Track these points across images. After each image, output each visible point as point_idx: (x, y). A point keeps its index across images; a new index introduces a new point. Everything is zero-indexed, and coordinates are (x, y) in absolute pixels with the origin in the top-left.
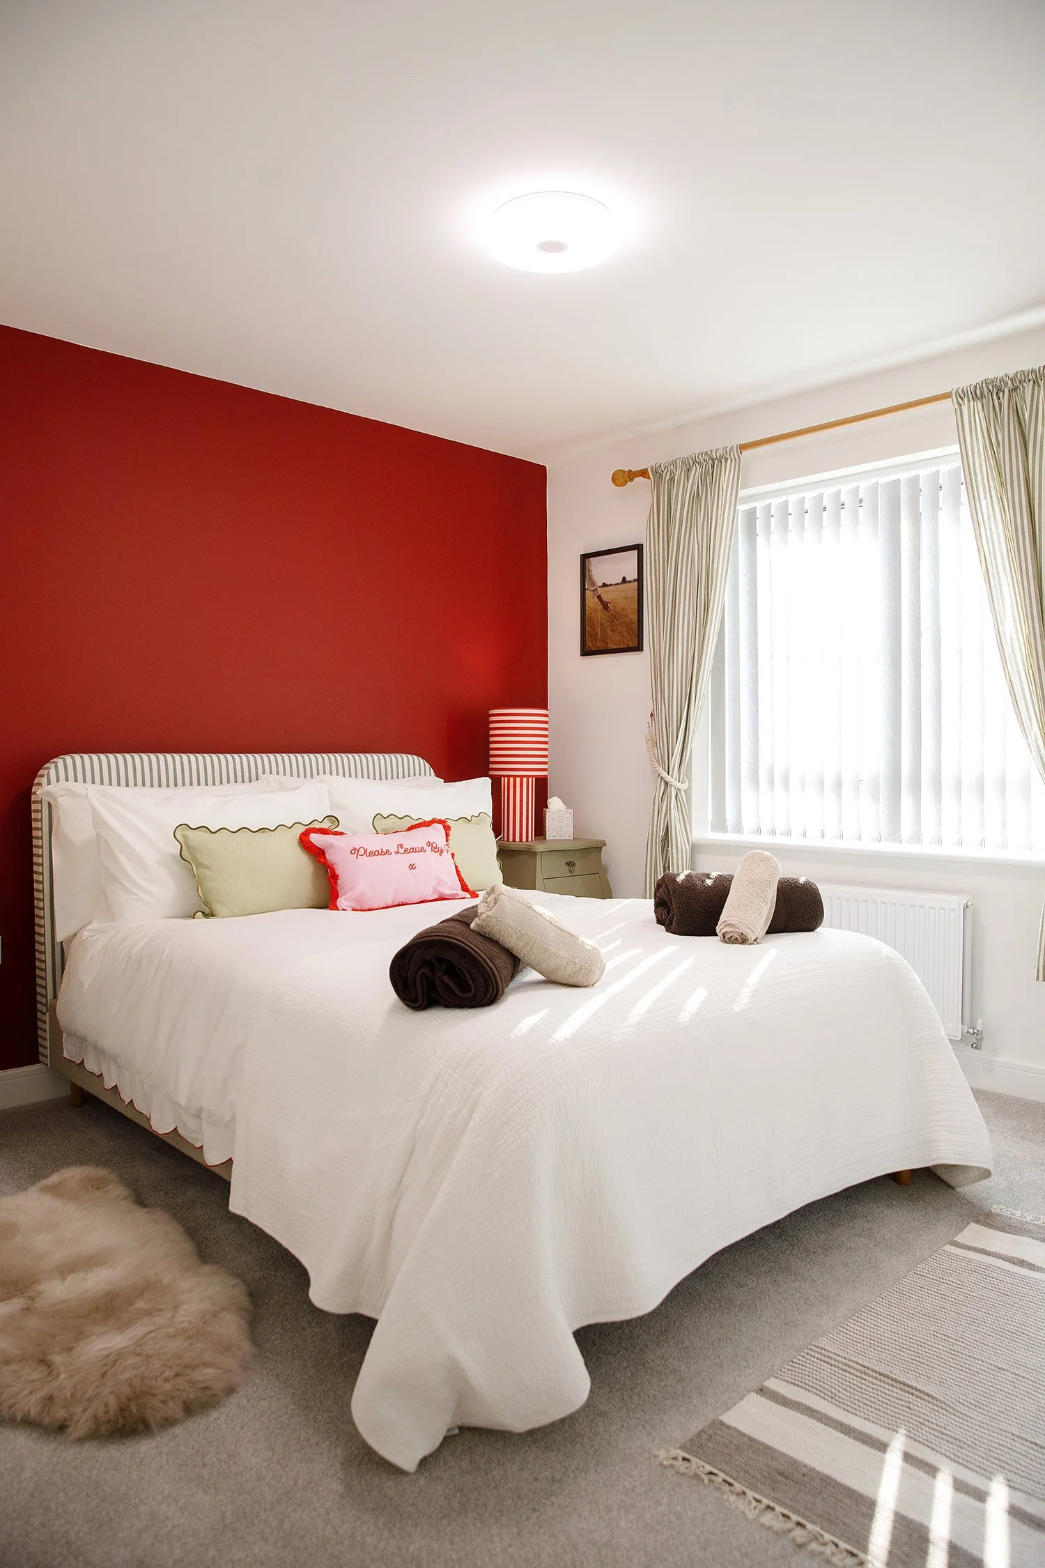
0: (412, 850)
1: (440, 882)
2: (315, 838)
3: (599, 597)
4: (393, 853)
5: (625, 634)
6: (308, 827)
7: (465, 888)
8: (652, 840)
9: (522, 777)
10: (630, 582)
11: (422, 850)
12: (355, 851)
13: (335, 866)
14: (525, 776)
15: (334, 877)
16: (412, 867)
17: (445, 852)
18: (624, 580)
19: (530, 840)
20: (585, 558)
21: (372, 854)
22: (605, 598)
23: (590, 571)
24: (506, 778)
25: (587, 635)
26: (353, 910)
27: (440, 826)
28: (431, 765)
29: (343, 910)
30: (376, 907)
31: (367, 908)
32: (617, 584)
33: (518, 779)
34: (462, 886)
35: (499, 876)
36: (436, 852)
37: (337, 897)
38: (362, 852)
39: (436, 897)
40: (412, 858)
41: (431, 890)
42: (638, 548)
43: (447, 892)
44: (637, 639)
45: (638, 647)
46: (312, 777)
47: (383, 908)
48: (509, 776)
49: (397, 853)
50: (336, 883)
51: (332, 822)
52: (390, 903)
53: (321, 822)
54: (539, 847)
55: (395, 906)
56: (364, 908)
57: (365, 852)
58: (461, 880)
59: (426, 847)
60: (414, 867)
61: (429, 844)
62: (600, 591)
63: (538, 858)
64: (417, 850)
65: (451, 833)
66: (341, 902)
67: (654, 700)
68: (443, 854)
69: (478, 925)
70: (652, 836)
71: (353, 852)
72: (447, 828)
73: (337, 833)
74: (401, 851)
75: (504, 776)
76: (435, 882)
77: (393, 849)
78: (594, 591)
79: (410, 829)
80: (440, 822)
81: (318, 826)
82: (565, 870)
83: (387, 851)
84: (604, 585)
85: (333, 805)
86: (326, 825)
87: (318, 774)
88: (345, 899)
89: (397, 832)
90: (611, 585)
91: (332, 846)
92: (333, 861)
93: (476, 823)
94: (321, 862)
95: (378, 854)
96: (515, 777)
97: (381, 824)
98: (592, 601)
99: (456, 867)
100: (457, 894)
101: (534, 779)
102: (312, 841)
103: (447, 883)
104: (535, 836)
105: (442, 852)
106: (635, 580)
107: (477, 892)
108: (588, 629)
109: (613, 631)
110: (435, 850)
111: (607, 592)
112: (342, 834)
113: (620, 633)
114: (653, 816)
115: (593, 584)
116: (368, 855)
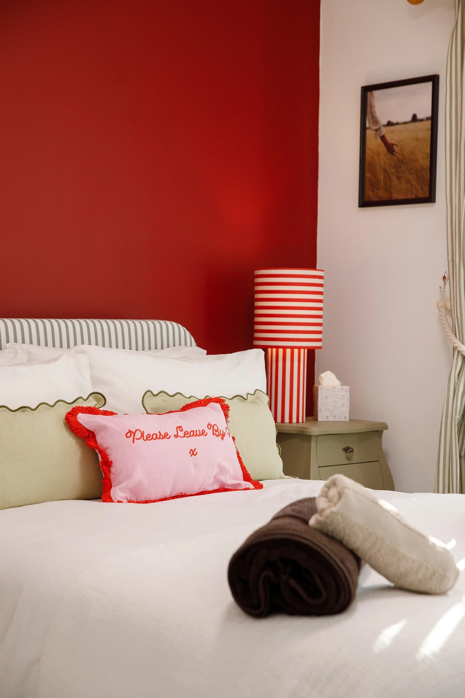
0: (192, 434)
1: (222, 470)
2: (83, 418)
3: (383, 138)
4: (172, 437)
5: (414, 182)
6: (74, 405)
7: (247, 477)
8: (446, 423)
9: (292, 348)
10: (422, 120)
11: (203, 433)
12: (131, 433)
13: (108, 452)
14: (296, 347)
15: (107, 464)
16: (193, 453)
17: (227, 435)
18: (415, 118)
19: (300, 421)
20: (367, 91)
21: (149, 438)
22: (391, 139)
23: (372, 107)
24: (274, 350)
25: (367, 183)
26: (130, 501)
27: (218, 406)
28: (193, 334)
29: (119, 502)
30: (153, 499)
31: (143, 500)
32: (405, 123)
33: (288, 351)
34: (244, 475)
35: (279, 463)
36: (218, 436)
37: (110, 487)
38: (138, 435)
39: (216, 487)
40: (192, 442)
41: (212, 480)
42: (434, 79)
43: (230, 481)
44: (428, 188)
45: (430, 198)
46: (69, 347)
47: (162, 500)
48: (277, 347)
49: (176, 436)
50: (109, 471)
51: (98, 400)
52: (168, 495)
53: (85, 400)
54: (314, 430)
55: (173, 498)
56: (140, 500)
57: (142, 435)
58: (243, 468)
59: (207, 430)
60: (195, 453)
61: (210, 426)
62: (384, 131)
63: (313, 444)
64: (198, 433)
65: (230, 413)
66: (116, 492)
67: (450, 260)
68: (225, 438)
69: (318, 522)
70: (447, 418)
71: (129, 435)
72: (225, 409)
73: (106, 413)
74: (181, 434)
75: (272, 347)
76: (216, 470)
77: (172, 432)
78: (377, 130)
79: (185, 408)
80: (218, 400)
81: (85, 405)
82: (342, 457)
83: (166, 434)
84: (390, 124)
85: (95, 381)
86: (92, 403)
87: (76, 344)
88: (120, 490)
89: (172, 412)
90: (397, 124)
91: (103, 428)
92: (105, 446)
93: (252, 402)
94: (91, 446)
95: (157, 438)
96: (284, 348)
97: (151, 402)
98: (373, 142)
99: (237, 452)
100: (239, 485)
101: (306, 350)
102: (78, 420)
103: (229, 472)
104: (306, 416)
105: (223, 436)
106: (428, 119)
107: (261, 482)
108: (368, 175)
109: (399, 178)
110: (217, 433)
111: (393, 132)
112: (111, 413)
113: (408, 181)
114: (448, 396)
115: (375, 121)
116: (145, 438)
